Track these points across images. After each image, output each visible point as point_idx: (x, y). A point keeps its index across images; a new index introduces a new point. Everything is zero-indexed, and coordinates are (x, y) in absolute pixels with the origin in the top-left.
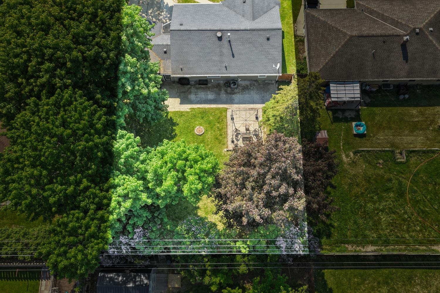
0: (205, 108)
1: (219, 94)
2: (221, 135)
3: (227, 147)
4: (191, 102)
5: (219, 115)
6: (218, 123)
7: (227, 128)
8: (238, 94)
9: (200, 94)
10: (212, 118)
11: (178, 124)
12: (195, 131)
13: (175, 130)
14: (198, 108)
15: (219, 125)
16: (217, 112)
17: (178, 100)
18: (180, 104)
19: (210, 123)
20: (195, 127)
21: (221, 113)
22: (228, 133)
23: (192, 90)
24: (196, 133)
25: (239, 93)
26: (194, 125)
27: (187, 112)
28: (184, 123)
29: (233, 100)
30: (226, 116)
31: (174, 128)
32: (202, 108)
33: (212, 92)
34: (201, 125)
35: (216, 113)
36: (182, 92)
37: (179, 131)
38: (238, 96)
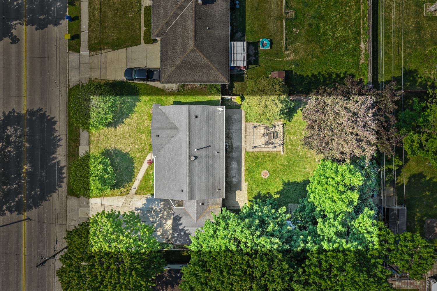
0: (245, 170)
1: (233, 158)
2: (269, 156)
3: (280, 152)
4: (240, 182)
5: (251, 158)
6: (258, 159)
7: (263, 152)
8: (233, 142)
9: (232, 174)
10: (255, 164)
11: (259, 192)
12: (265, 177)
13: (264, 194)
14: (245, 176)
15: (261, 159)
16: (248, 159)
17: (238, 192)
18: (241, 190)
19: (259, 166)
20: (262, 177)
21: (249, 157)
22: (267, 151)
23: (229, 181)
24: (267, 177)
26: (260, 179)
27: (249, 184)
28: (258, 187)
29: (238, 146)
30: (253, 152)
31: (262, 195)
32: (245, 172)
33: (230, 164)
34: (260, 173)
35: (250, 161)
36: (231, 189)
37: (265, 191)
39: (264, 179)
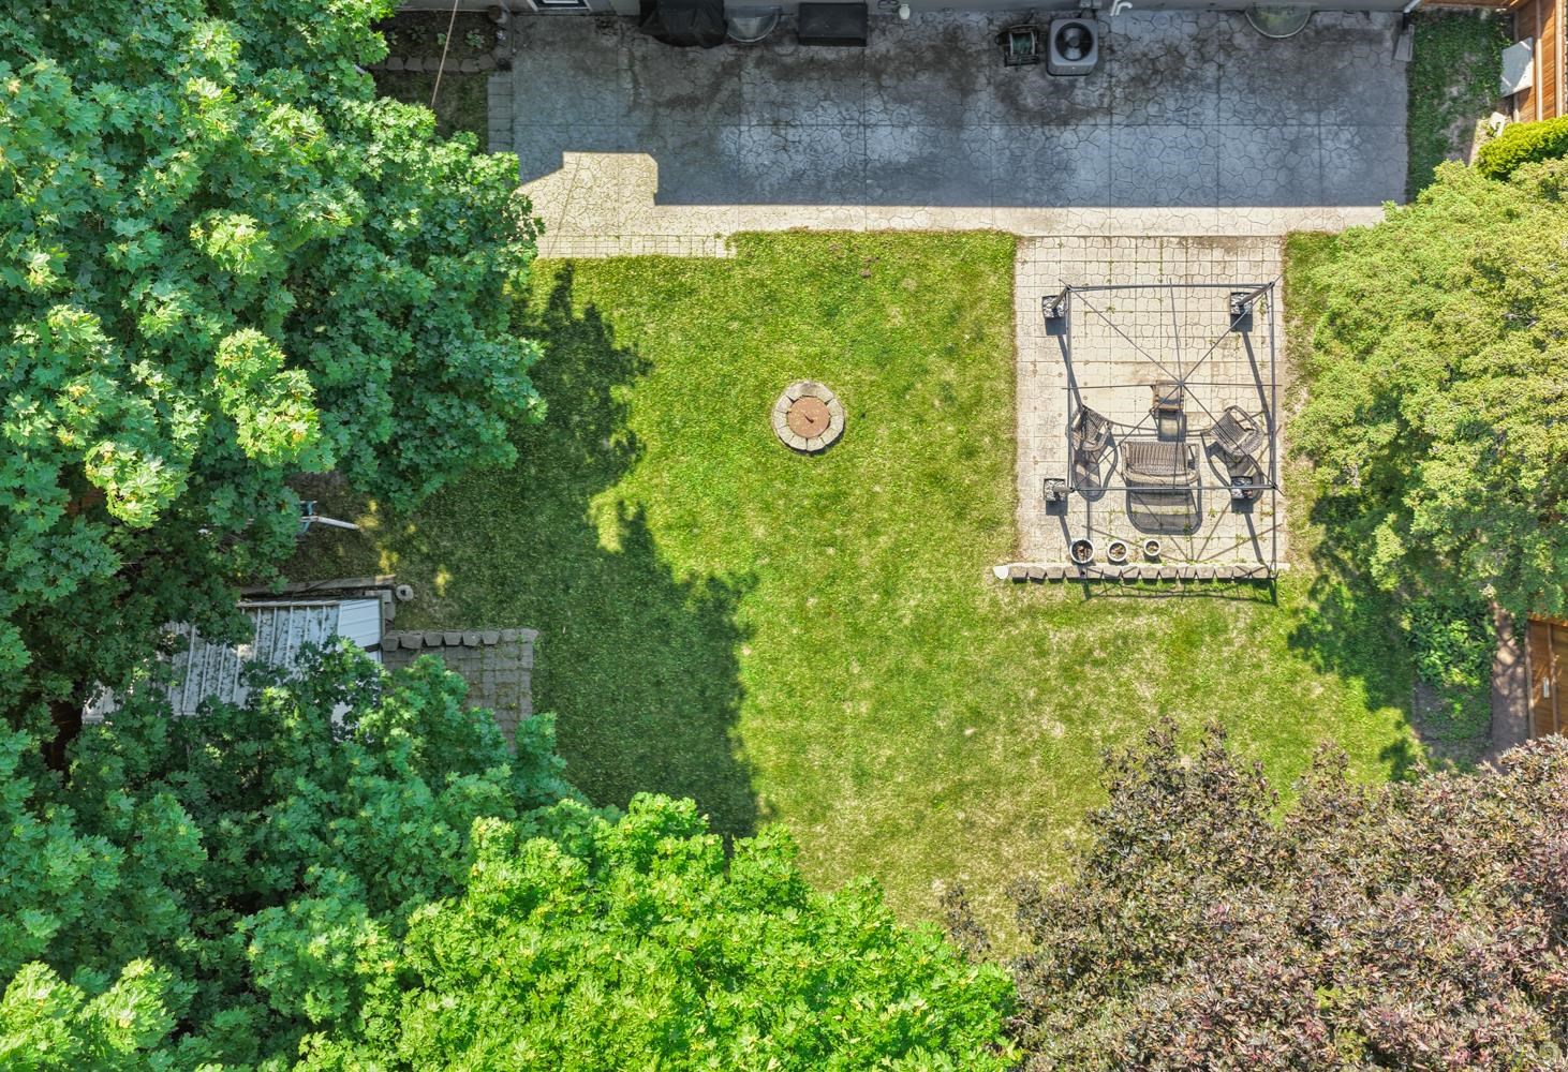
0: (848, 236)
1: (958, 124)
2: (969, 452)
3: (1014, 550)
4: (738, 187)
5: (956, 289)
6: (950, 353)
7: (1013, 395)
8: (1102, 120)
9: (805, 117)
10: (899, 321)
11: (646, 367)
12: (779, 419)
13: (623, 411)
14: (795, 232)
15: (950, 375)
16: (943, 264)
17: (641, 169)
18: (660, 199)
19: (883, 359)
20: (779, 389)
21: (970, 277)
22: (1021, 435)
23: (747, 89)
24: (786, 434)
25: (1110, 111)
26: (764, 372)
27: (715, 270)
28: (693, 351)
29: (1066, 167)
30: (1008, 304)
31: (619, 393)
32: (827, 236)
33: (901, 100)
34: (820, 374)
35: (931, 278)
36: (674, 102)
37: (655, 416)
38: (1102, 134)
39: (764, 409)
